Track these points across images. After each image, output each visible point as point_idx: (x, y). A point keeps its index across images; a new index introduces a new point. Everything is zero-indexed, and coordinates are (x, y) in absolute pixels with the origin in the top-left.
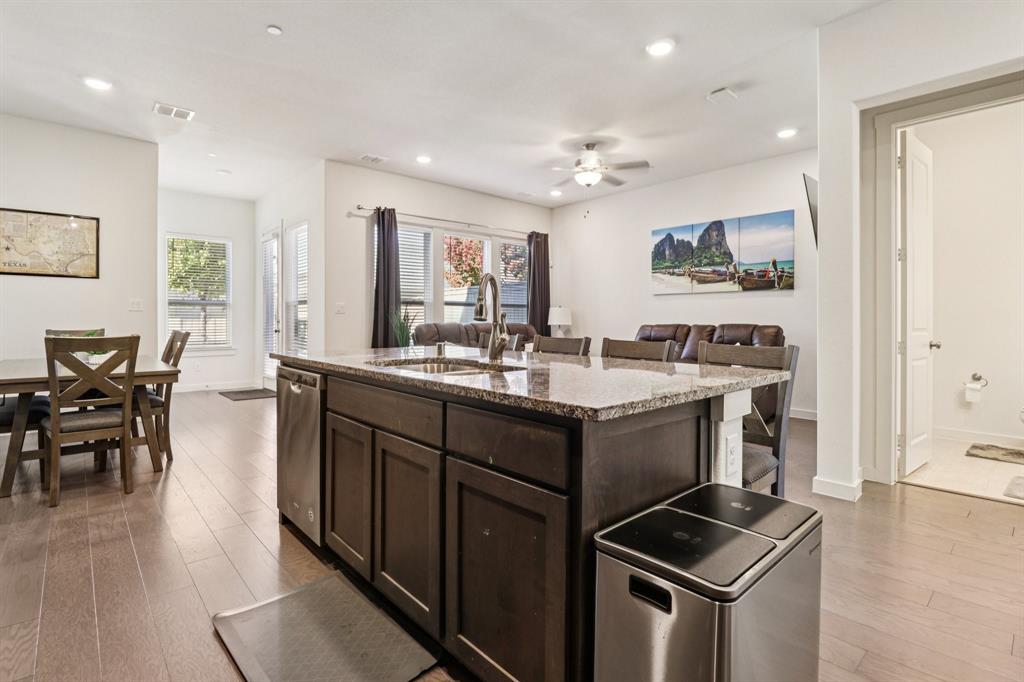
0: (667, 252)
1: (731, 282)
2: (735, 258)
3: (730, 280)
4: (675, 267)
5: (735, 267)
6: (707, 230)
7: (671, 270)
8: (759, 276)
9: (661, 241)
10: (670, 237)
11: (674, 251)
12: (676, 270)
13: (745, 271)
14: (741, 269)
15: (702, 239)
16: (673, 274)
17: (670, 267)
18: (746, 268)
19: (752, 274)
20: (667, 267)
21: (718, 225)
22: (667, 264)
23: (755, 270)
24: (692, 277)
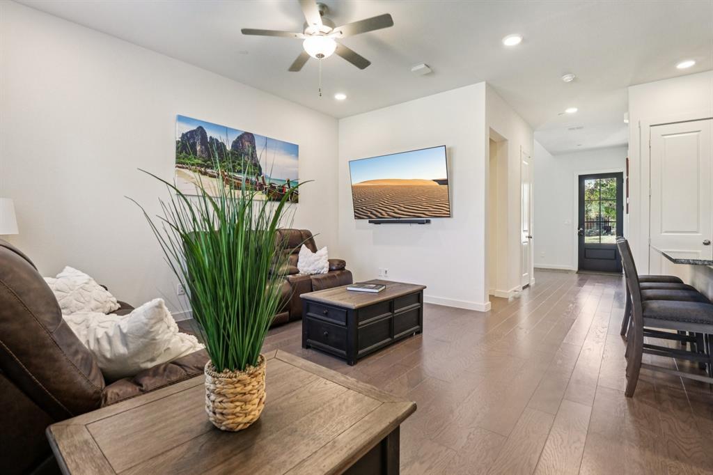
0: (198, 148)
1: (260, 192)
2: (263, 171)
3: (260, 190)
4: (208, 167)
5: (263, 178)
6: (240, 138)
7: (203, 169)
8: (280, 191)
9: (191, 132)
10: (201, 131)
11: (207, 149)
12: (209, 171)
13: (270, 184)
14: (267, 182)
15: (235, 144)
16: (205, 174)
17: (201, 166)
18: (271, 181)
19: (274, 187)
20: (198, 165)
21: (249, 137)
22: (196, 161)
23: (277, 184)
24: (227, 180)
